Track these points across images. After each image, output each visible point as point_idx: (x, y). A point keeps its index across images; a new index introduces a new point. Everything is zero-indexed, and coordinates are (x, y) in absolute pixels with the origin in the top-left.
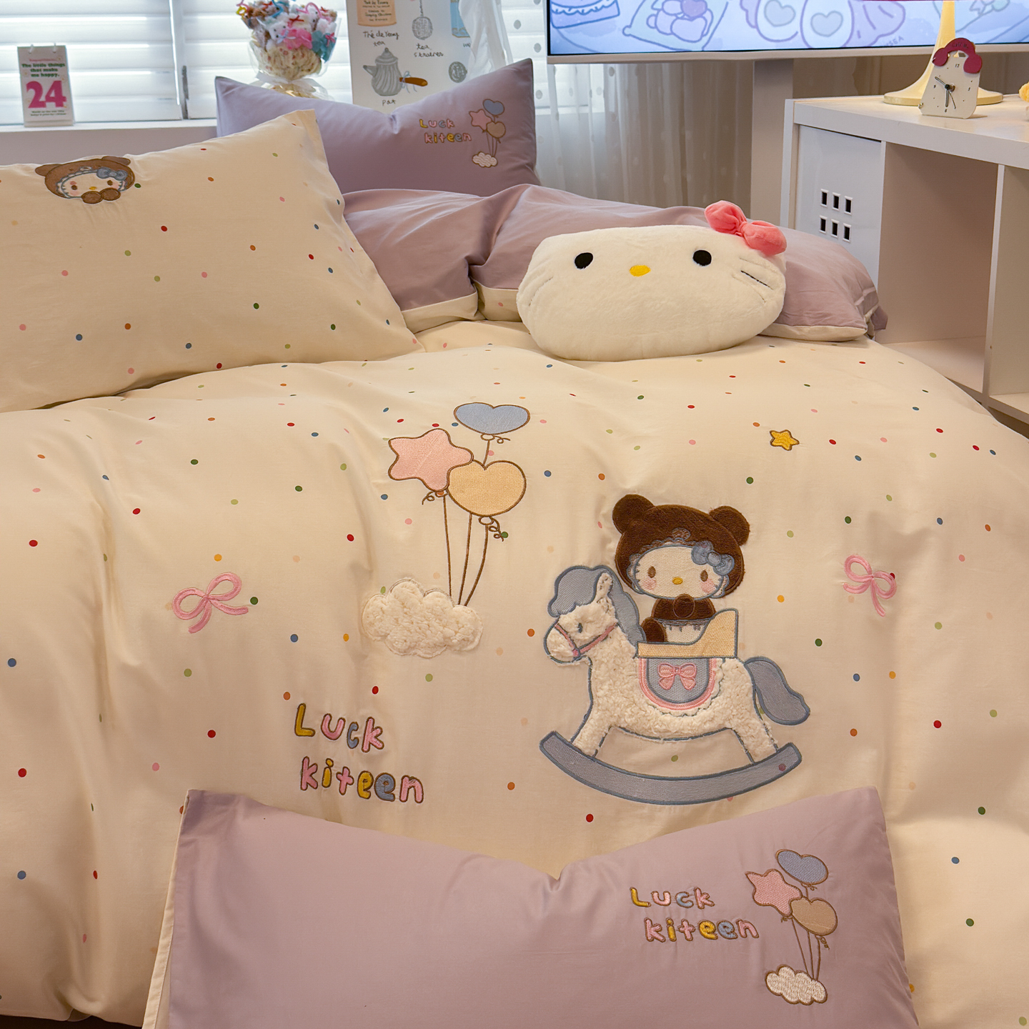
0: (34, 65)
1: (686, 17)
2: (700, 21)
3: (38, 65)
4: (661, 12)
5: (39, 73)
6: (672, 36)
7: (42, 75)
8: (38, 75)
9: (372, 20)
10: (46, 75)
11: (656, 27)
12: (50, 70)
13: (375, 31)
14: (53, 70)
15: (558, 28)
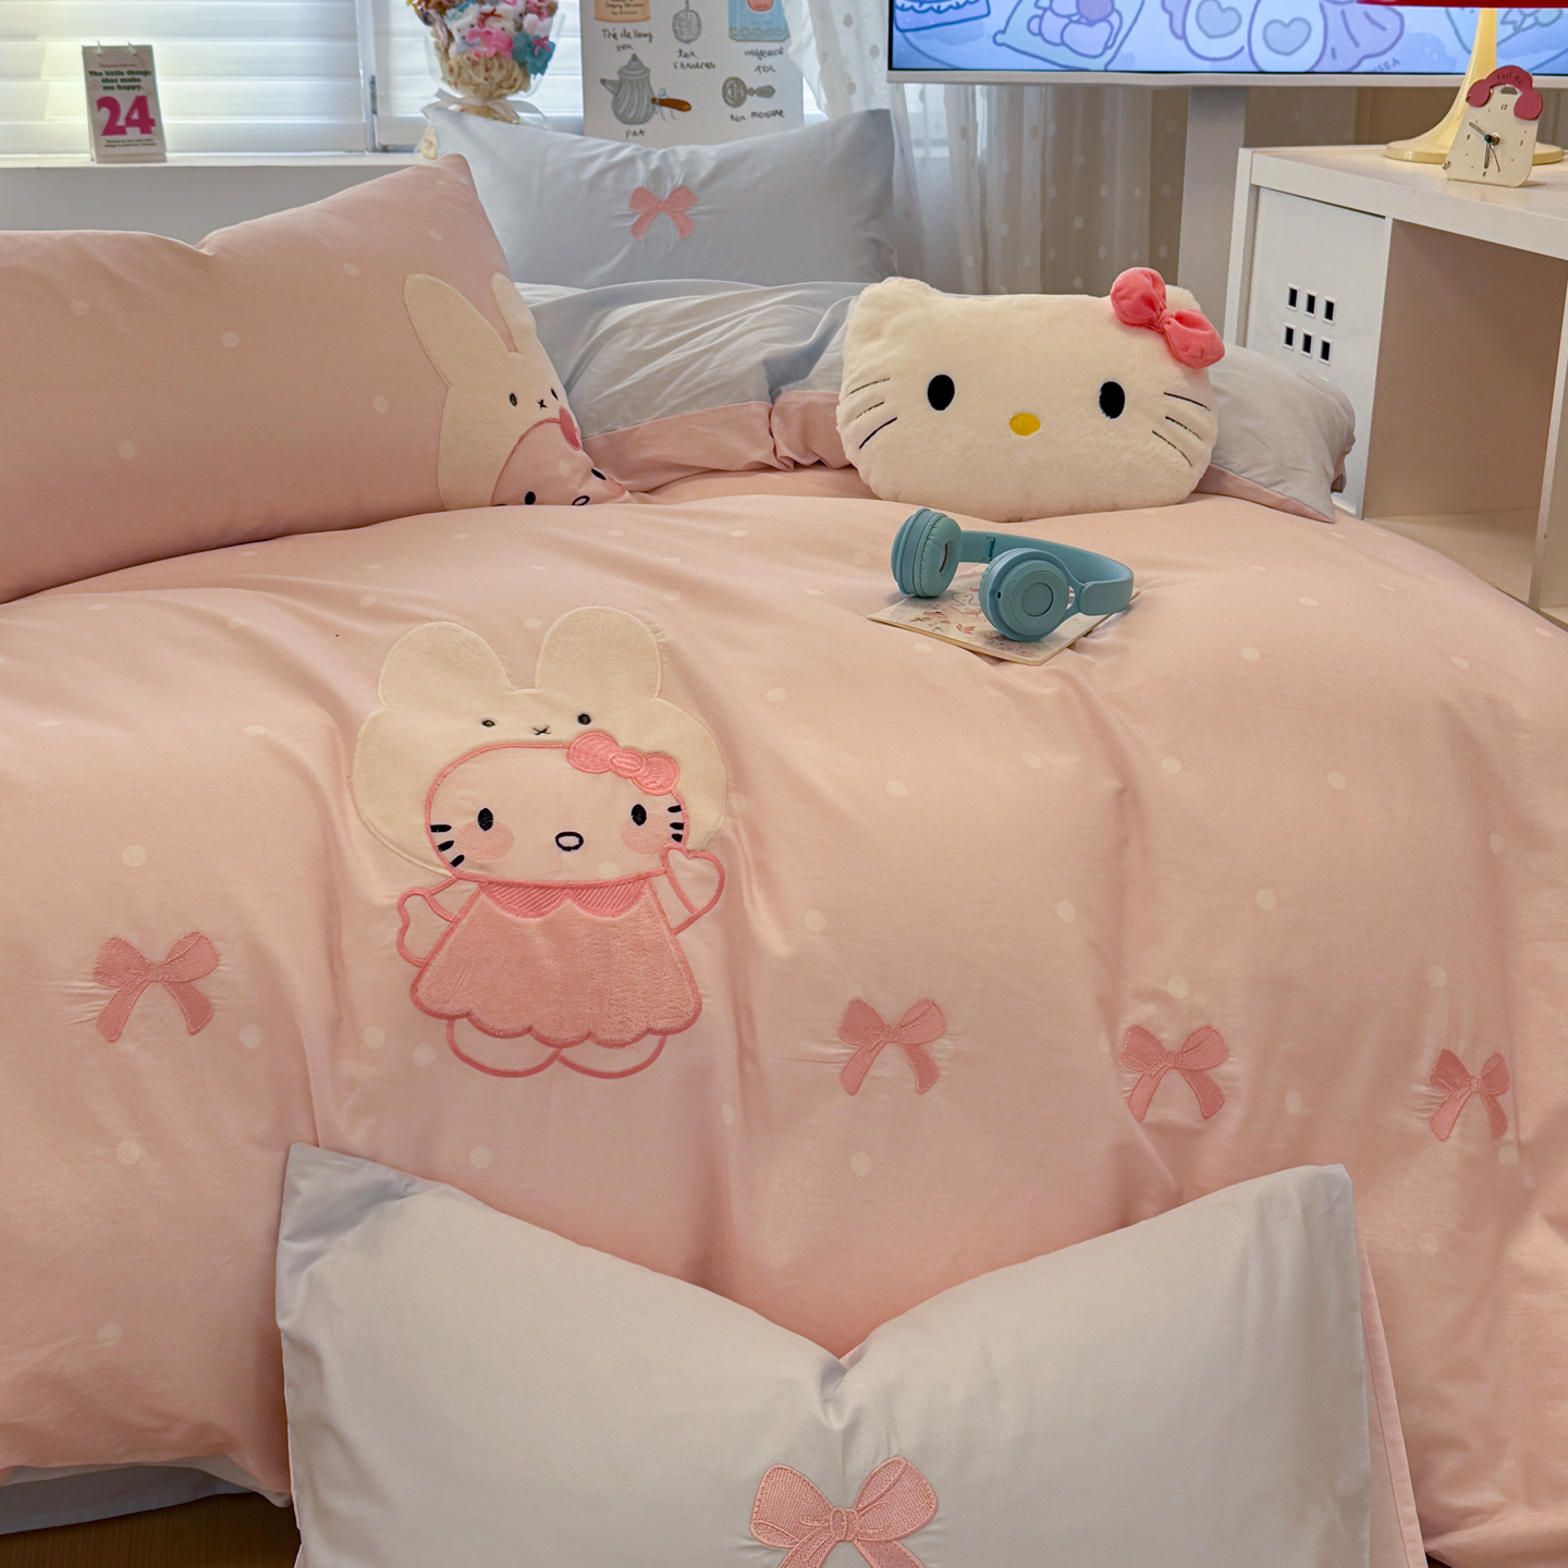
0: (107, 73)
1: (1083, 20)
2: (1103, 28)
3: (112, 73)
4: (1049, 13)
5: (114, 84)
6: (1063, 48)
7: (119, 87)
8: (112, 88)
9: (615, 13)
10: (125, 88)
11: (1040, 34)
12: (130, 80)
13: (619, 28)
14: (134, 80)
15: (903, 31)
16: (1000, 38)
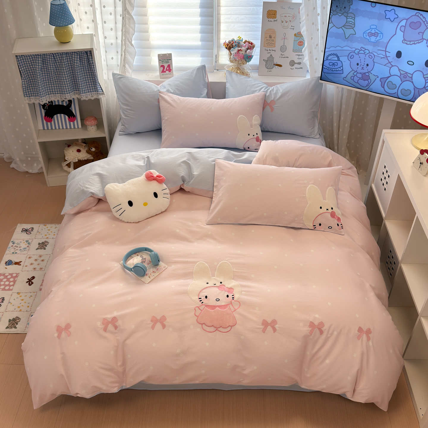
0: (163, 60)
2: (367, 82)
4: (355, 76)
8: (163, 63)
9: (268, 45)
10: (166, 63)
11: (353, 80)
13: (268, 49)
14: (168, 61)
15: (324, 73)
16: (344, 79)
